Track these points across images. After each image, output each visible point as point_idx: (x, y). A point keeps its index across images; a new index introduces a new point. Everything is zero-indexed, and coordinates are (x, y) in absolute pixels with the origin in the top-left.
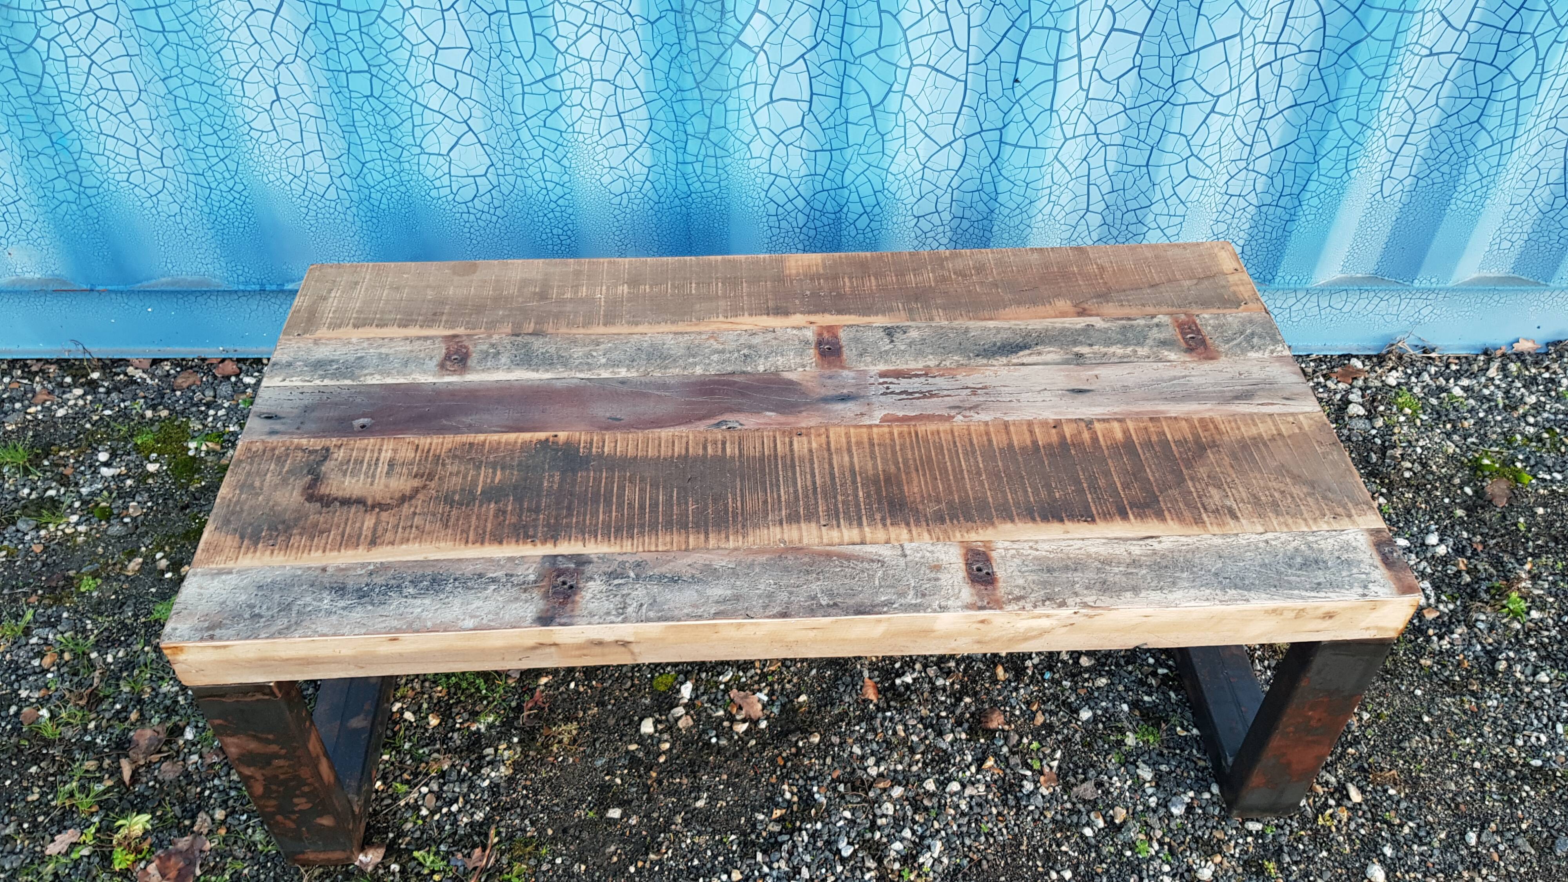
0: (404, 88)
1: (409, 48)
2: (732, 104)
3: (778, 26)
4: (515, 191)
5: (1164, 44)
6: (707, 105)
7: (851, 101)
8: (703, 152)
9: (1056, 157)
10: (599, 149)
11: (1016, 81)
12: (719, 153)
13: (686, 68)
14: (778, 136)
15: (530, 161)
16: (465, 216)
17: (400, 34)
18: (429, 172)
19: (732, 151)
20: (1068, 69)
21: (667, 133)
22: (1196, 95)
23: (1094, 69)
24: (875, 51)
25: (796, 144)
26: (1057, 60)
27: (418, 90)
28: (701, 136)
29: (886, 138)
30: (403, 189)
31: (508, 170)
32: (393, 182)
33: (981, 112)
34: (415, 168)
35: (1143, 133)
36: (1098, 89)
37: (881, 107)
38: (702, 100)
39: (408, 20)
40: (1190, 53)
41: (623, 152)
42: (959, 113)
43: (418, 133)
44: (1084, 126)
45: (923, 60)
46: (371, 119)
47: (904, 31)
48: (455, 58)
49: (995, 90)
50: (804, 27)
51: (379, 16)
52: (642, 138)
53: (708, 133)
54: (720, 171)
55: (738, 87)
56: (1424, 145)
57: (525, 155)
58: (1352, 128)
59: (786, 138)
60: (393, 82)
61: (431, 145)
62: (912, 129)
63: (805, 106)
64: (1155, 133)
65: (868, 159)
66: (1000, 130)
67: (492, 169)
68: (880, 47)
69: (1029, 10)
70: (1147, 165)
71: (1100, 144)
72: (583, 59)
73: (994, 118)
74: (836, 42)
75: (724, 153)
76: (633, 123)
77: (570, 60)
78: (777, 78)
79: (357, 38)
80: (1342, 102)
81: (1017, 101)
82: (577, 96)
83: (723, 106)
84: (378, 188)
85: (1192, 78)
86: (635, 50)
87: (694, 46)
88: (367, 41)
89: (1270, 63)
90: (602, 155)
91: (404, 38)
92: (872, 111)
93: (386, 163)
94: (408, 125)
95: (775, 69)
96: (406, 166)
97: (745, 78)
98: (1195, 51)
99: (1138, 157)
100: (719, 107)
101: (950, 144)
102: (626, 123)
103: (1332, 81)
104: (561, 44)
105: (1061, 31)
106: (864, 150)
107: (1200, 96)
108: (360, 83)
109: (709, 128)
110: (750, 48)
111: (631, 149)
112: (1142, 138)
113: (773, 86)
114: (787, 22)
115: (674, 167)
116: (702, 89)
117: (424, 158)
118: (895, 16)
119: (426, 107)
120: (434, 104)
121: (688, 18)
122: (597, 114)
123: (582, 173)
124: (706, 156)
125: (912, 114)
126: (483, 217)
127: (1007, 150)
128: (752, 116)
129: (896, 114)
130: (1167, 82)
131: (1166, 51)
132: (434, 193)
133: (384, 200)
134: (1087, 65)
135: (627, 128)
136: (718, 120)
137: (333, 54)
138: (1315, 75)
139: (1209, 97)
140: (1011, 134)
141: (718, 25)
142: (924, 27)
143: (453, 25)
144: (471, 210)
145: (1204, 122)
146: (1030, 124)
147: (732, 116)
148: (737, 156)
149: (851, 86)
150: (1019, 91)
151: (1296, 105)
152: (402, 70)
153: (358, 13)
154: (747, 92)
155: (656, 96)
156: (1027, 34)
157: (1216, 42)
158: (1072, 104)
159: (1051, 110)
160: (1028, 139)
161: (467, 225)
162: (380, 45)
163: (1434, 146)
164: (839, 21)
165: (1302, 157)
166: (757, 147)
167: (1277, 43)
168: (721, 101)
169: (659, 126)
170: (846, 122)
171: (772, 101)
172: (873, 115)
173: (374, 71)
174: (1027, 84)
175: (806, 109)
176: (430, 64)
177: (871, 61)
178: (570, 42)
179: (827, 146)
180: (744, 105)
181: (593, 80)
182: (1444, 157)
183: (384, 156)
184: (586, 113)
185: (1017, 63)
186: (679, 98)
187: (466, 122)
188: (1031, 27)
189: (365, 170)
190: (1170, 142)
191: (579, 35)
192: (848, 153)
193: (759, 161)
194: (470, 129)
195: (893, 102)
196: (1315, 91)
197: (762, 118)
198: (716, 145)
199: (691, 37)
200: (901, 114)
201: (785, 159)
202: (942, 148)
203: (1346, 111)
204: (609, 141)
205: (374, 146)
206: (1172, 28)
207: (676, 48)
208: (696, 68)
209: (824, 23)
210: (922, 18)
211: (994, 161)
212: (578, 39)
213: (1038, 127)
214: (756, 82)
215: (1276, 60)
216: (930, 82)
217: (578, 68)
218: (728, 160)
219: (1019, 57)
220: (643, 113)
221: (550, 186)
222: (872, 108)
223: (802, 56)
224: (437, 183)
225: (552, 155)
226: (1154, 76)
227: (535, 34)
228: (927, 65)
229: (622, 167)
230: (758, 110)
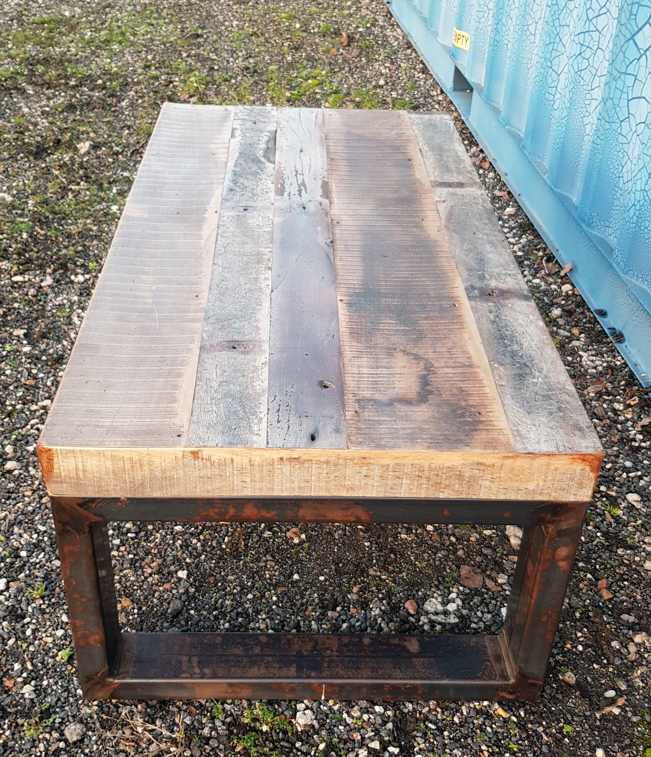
18: (549, 81)
27: (561, 28)
43: (553, 54)
61: (555, 65)
72: (597, 30)
97: (631, 69)
110: (638, 49)
117: (550, 71)
119: (561, 40)
154: (630, 81)
178: (595, 15)
180: (625, 90)
212: (598, 16)
214: (636, 76)
217: (594, 35)
230: (632, 99)
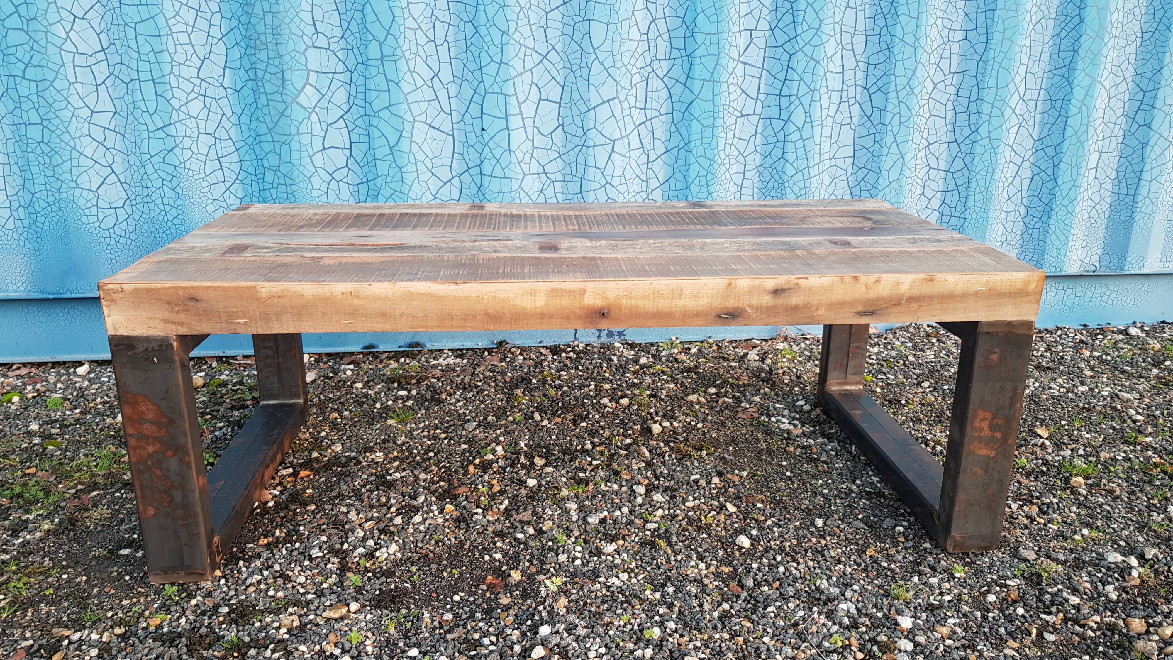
0: (66, 137)
1: (72, 109)
2: (294, 146)
3: (323, 96)
4: (143, 216)
5: (574, 108)
6: (277, 145)
7: (376, 144)
8: (276, 181)
9: (520, 186)
10: (205, 184)
11: (483, 129)
12: (288, 182)
13: (261, 119)
14: (331, 175)
15: (153, 189)
16: (108, 240)
17: (66, 99)
18: (81, 202)
19: (297, 180)
20: (515, 122)
21: (251, 170)
22: (600, 140)
23: (534, 126)
24: (387, 108)
25: (345, 180)
26: (507, 115)
27: (77, 140)
28: (275, 169)
29: (404, 170)
30: (60, 213)
31: (139, 199)
32: (54, 208)
33: (466, 156)
34: (71, 198)
35: (574, 169)
36: (539, 140)
37: (396, 148)
38: (273, 142)
39: (72, 90)
40: (589, 110)
41: (222, 188)
42: (453, 158)
43: (75, 171)
44: (535, 167)
45: (422, 118)
46: (41, 159)
47: (405, 95)
48: (104, 119)
49: (472, 137)
50: (341, 97)
51: (51, 85)
52: (235, 177)
53: (279, 167)
54: (290, 196)
55: (298, 134)
56: (756, 180)
57: (149, 185)
58: (705, 163)
59: (337, 176)
60: (58, 132)
61: (84, 181)
62: (421, 168)
63: (347, 152)
64: (581, 168)
65: (393, 185)
66: (479, 165)
67: (128, 201)
68: (390, 105)
69: (483, 81)
70: (581, 192)
71: (549, 181)
72: (191, 116)
73: (475, 158)
74: (361, 103)
75: (291, 182)
76: (228, 165)
77: (182, 116)
78: (326, 132)
79: (35, 100)
80: (693, 143)
81: (487, 144)
82: (187, 142)
83: (288, 147)
84: (42, 213)
85: (595, 127)
86: (229, 113)
87: (266, 104)
88: (42, 102)
89: (644, 123)
90: (207, 189)
91: (69, 103)
92: (391, 150)
93: (50, 193)
94: (67, 165)
95: (324, 126)
96: (64, 195)
97: (303, 128)
98: (592, 109)
99: (574, 188)
100: (285, 148)
101: (450, 181)
102: (224, 165)
103: (683, 131)
104: (175, 103)
105: (505, 95)
106: (389, 179)
107: (603, 140)
108: (35, 133)
109: (280, 163)
110: (305, 109)
111: (228, 184)
112: (574, 173)
113: (324, 138)
114: (330, 94)
115: (257, 195)
116: (273, 134)
117: (78, 192)
118: (397, 84)
119: (81, 154)
120: (88, 152)
121: (260, 84)
122: (203, 158)
123: (192, 200)
124: (279, 184)
125: (420, 156)
126: (121, 241)
127: (486, 179)
128: (310, 157)
129: (408, 154)
130: (580, 133)
131: (576, 112)
132: (85, 219)
133: (47, 223)
134: (529, 123)
135: (224, 169)
136: (286, 158)
137: (17, 112)
138: (673, 129)
139: (608, 141)
140: (487, 169)
141: (281, 89)
142: (418, 95)
143: (104, 96)
144: (113, 235)
145: (609, 158)
146: (498, 160)
147: (295, 155)
148: (301, 185)
149: (375, 133)
150: (486, 137)
151: (667, 151)
152: (66, 124)
153: (36, 81)
154: (305, 139)
155: (243, 143)
156: (484, 97)
157: (603, 102)
158: (524, 148)
159: (509, 149)
160: (498, 172)
161: (109, 247)
162: (51, 105)
163: (763, 179)
164: (361, 89)
165: (679, 186)
166: (316, 182)
167: (645, 109)
168: (286, 142)
169: (246, 165)
170: (375, 159)
171: (324, 149)
172: (392, 153)
173: (45, 123)
174: (491, 131)
175: (348, 154)
176: (86, 123)
177: (385, 114)
178: (182, 103)
179: (365, 180)
180: (303, 149)
181: (199, 133)
182: (770, 185)
183: (49, 187)
184: (194, 156)
185: (482, 117)
186: (258, 141)
187: (110, 166)
188: (486, 92)
189: (34, 199)
190: (591, 173)
191: (189, 99)
192: (379, 181)
193: (319, 193)
194: (113, 172)
195: (404, 145)
196: (676, 140)
197: (318, 159)
198: (285, 176)
199: (263, 97)
200: (411, 154)
201: (338, 192)
202: (445, 184)
203: (697, 151)
204: (212, 179)
205: (42, 180)
206: (576, 96)
207: (254, 105)
208: (268, 119)
209: (353, 93)
210: (417, 89)
211: (479, 189)
212: (187, 102)
213: (504, 162)
214: (311, 133)
215: (647, 120)
216: (429, 136)
217: (188, 122)
218: (294, 188)
219: (482, 113)
220: (235, 157)
221: (168, 208)
222: (391, 148)
223: (342, 117)
224: (87, 212)
225: (169, 185)
226: (571, 129)
227: (157, 95)
228: (425, 123)
229: (222, 199)
230: (314, 154)
